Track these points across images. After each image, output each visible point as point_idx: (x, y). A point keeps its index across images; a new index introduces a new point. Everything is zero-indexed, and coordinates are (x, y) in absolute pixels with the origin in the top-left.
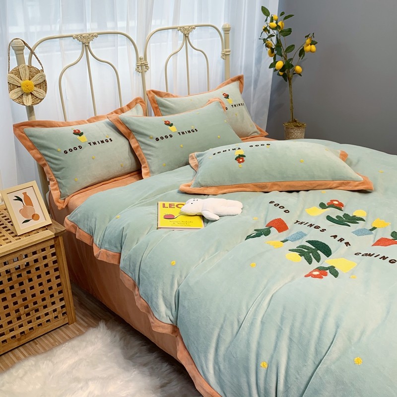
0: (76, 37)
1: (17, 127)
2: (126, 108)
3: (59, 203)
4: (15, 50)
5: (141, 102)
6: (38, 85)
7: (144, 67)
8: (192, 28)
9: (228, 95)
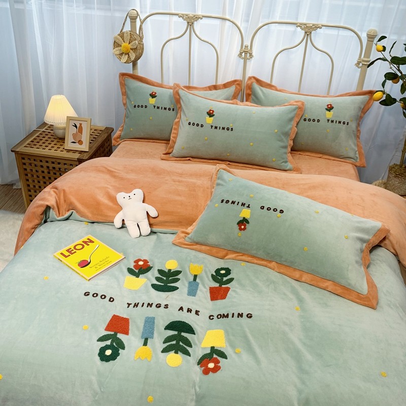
0: (181, 16)
1: (123, 75)
3: (116, 141)
4: (131, 19)
5: (238, 84)
6: (134, 50)
7: (248, 55)
8: (316, 27)
9: (333, 108)
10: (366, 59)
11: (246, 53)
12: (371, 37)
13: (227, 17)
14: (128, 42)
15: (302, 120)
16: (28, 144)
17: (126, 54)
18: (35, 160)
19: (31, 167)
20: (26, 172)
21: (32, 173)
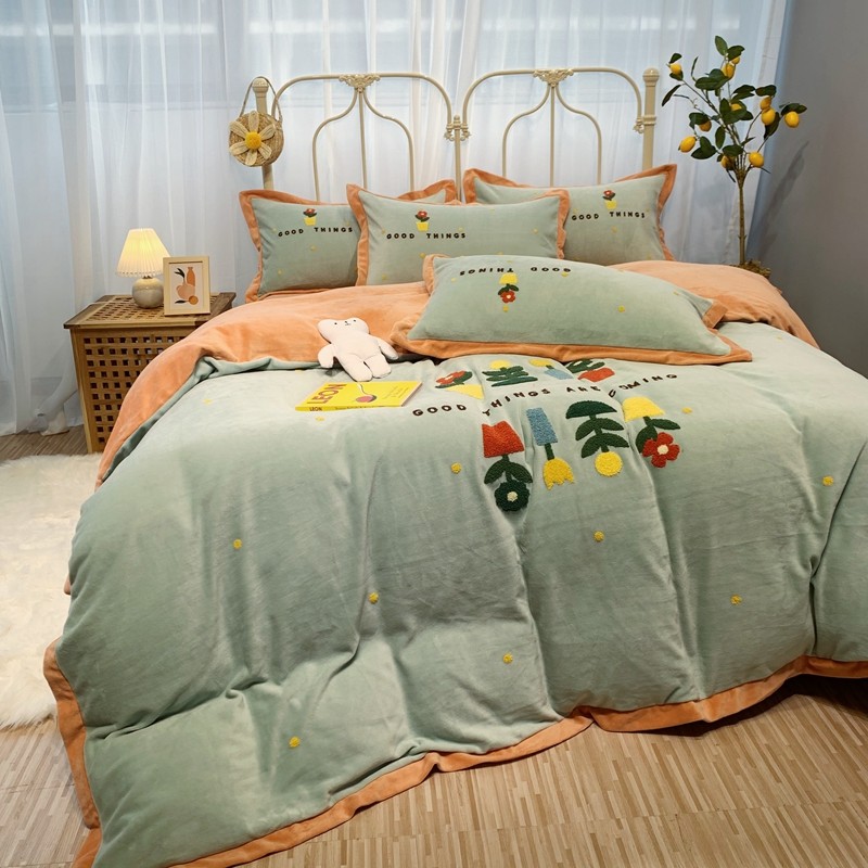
0: (344, 79)
1: (246, 194)
2: (421, 195)
3: (252, 299)
4: (256, 92)
5: (449, 186)
6: (268, 141)
7: (461, 132)
8: (565, 74)
9: (614, 195)
10: (650, 116)
11: (457, 131)
12: (651, 80)
13: (421, 73)
14: (256, 130)
15: (570, 220)
17: (253, 152)
18: (111, 340)
19: (102, 358)
20: (91, 369)
21: (103, 369)
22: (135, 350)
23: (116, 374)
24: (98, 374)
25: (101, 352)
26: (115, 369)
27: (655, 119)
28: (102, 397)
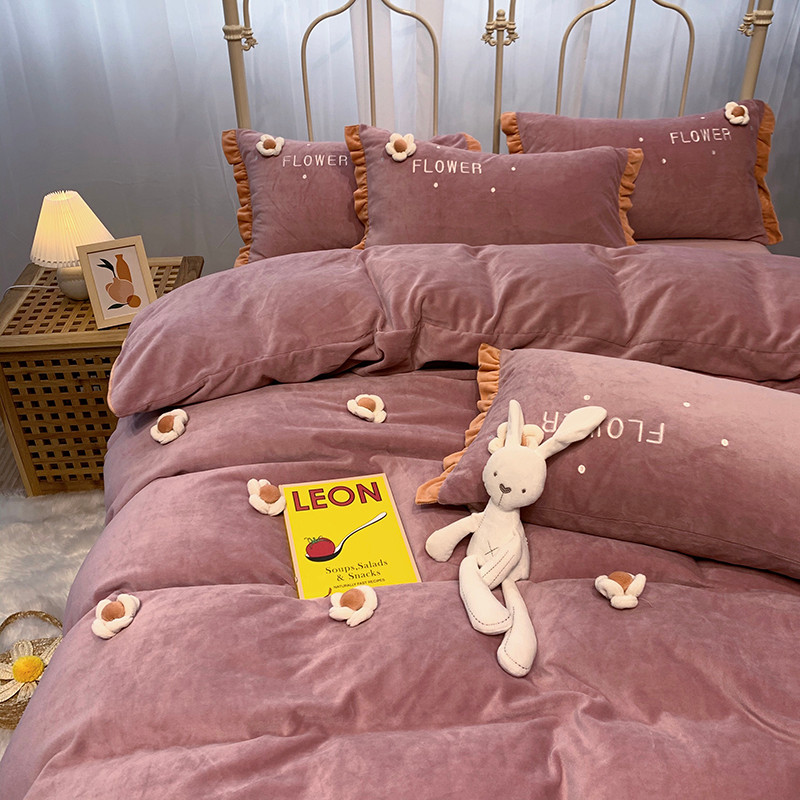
7: (506, 34)
10: (765, 13)
11: (500, 31)
16: (10, 327)
18: (39, 363)
19: (29, 384)
20: (16, 398)
21: (33, 398)
22: (75, 375)
23: (51, 403)
24: (27, 405)
25: (27, 377)
26: (49, 397)
27: (770, 17)
28: (36, 431)
